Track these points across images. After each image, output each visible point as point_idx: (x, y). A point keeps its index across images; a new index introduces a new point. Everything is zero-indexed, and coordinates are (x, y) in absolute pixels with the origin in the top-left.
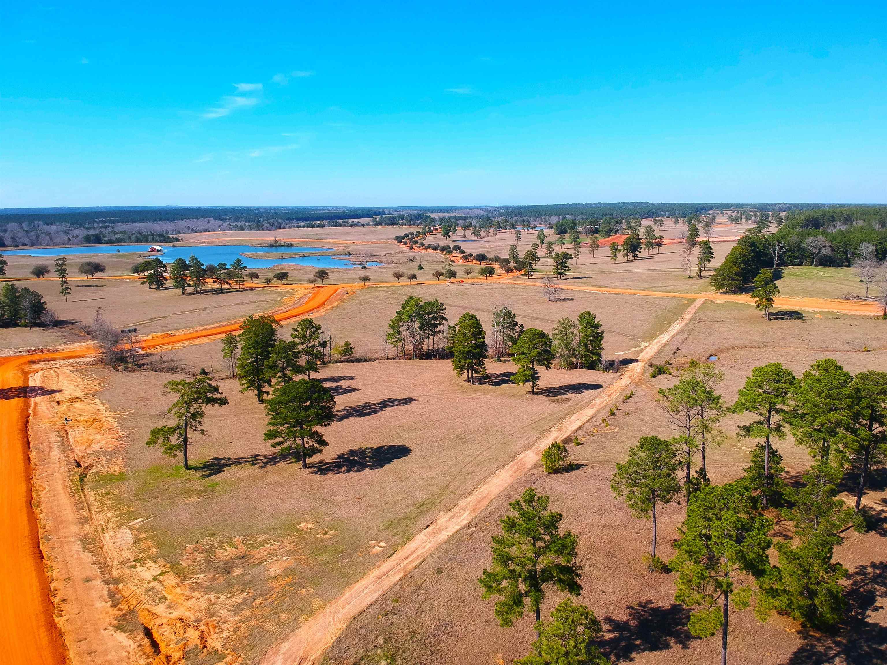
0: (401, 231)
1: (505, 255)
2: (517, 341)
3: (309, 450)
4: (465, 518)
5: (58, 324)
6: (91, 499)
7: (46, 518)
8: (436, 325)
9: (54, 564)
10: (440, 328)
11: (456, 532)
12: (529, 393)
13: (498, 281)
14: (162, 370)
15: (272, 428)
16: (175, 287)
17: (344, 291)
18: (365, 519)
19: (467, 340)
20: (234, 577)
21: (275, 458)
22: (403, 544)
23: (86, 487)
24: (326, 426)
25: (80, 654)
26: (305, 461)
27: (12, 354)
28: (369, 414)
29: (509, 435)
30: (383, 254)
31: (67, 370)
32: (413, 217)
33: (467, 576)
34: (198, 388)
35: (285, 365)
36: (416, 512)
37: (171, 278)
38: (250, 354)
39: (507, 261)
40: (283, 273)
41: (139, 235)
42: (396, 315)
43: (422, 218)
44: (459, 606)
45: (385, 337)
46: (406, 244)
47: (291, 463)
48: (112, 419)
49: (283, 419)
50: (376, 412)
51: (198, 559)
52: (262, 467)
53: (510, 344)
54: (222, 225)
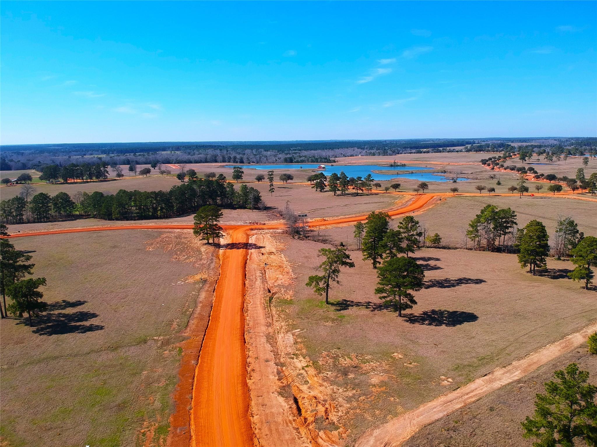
0: (486, 156)
1: (573, 176)
2: (576, 245)
3: (404, 305)
4: (517, 375)
5: (267, 209)
6: (274, 312)
7: (250, 320)
8: (507, 228)
9: (250, 347)
10: (510, 230)
11: (508, 384)
12: (583, 288)
13: (564, 196)
14: (318, 241)
15: (381, 286)
16: (330, 191)
17: (439, 197)
18: (439, 360)
19: (532, 241)
20: (349, 379)
21: (381, 306)
22: (466, 383)
23: (272, 305)
24: (416, 290)
25: (257, 404)
26: (400, 312)
27: (242, 224)
28: (448, 287)
29: (561, 318)
30: (470, 172)
31: (268, 235)
32: (496, 145)
33: (513, 418)
34: (338, 255)
35: (392, 246)
36: (477, 363)
37: (328, 185)
38: (370, 236)
39: (574, 181)
40: (397, 184)
41: (313, 158)
42: (476, 217)
43: (504, 146)
44: (504, 438)
45: (466, 233)
46: (489, 165)
47: (391, 311)
48: (289, 267)
49: (388, 282)
50: (454, 286)
51: (329, 362)
52: (372, 311)
53: (570, 247)
54: (362, 152)
